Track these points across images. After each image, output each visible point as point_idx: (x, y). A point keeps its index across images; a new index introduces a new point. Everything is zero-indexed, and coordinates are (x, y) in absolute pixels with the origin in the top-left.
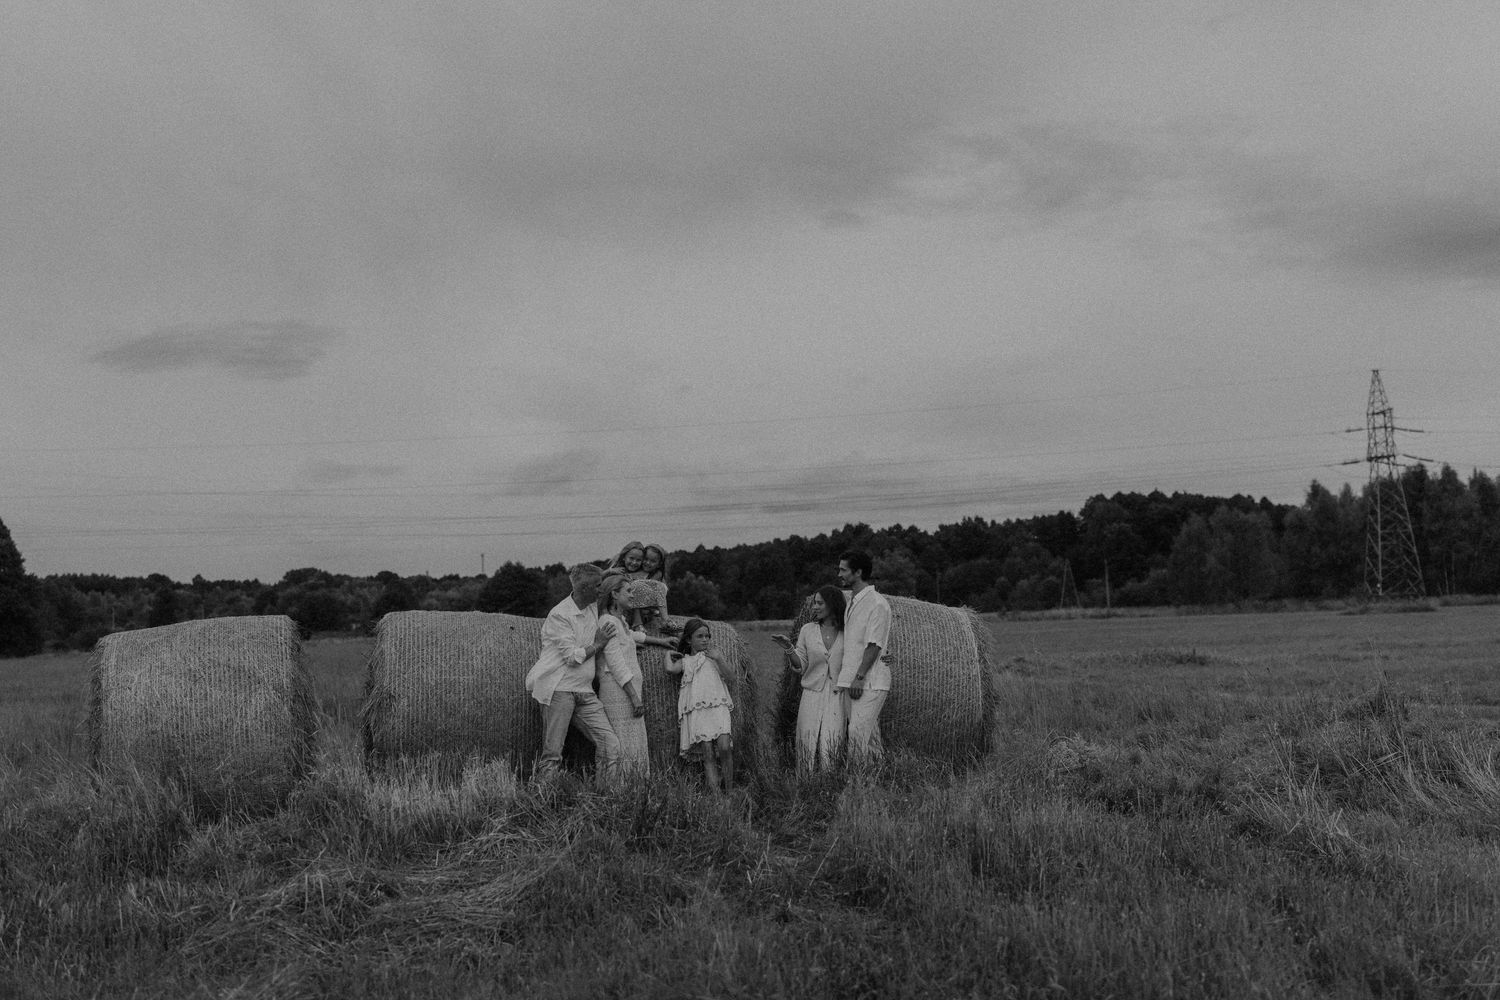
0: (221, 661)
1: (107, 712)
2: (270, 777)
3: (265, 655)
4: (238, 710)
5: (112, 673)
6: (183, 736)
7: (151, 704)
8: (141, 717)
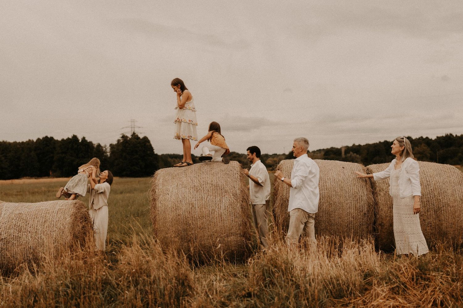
0: (209, 182)
1: (159, 205)
2: (232, 237)
3: (228, 179)
4: (217, 205)
5: (161, 187)
6: (192, 217)
7: (178, 202)
8: (173, 208)
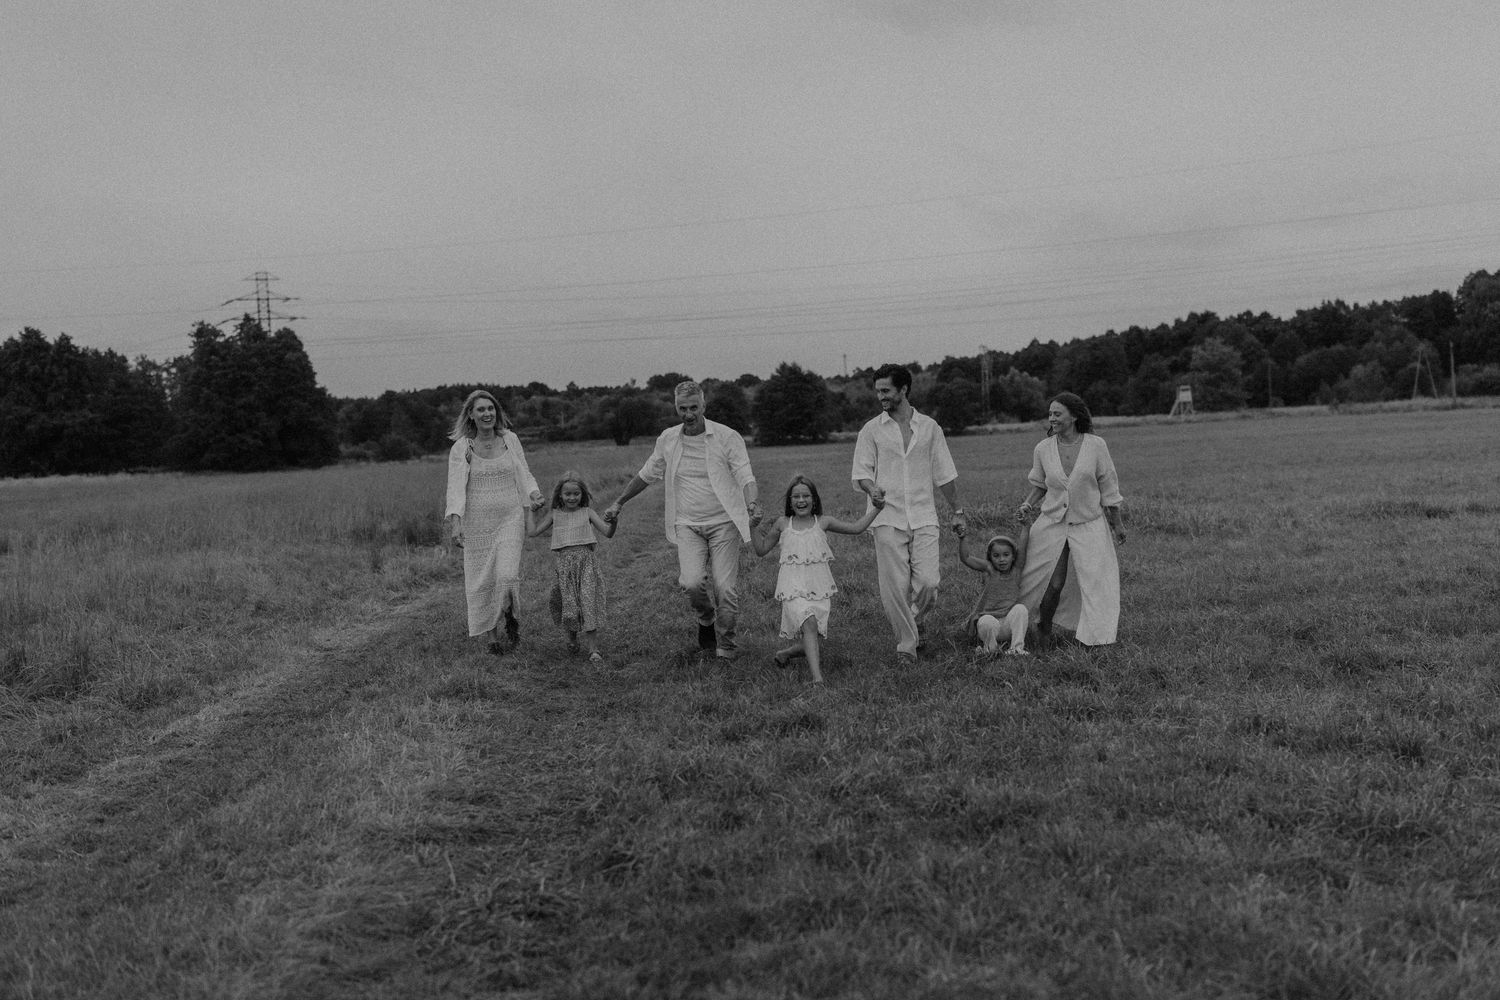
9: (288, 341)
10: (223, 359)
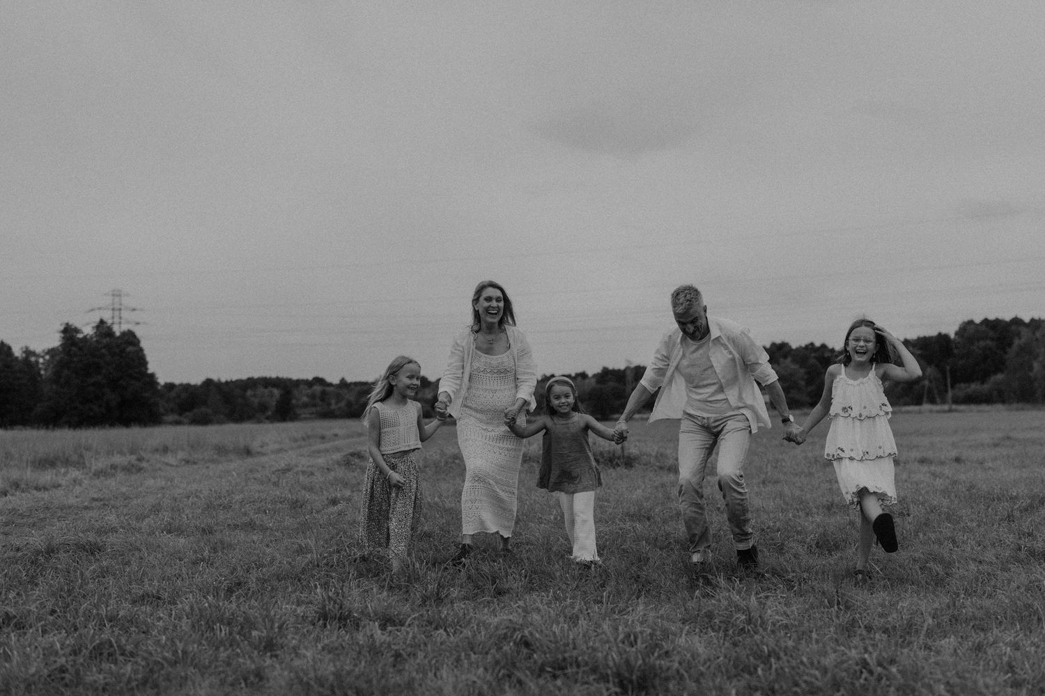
9: (130, 339)
10: (80, 349)
